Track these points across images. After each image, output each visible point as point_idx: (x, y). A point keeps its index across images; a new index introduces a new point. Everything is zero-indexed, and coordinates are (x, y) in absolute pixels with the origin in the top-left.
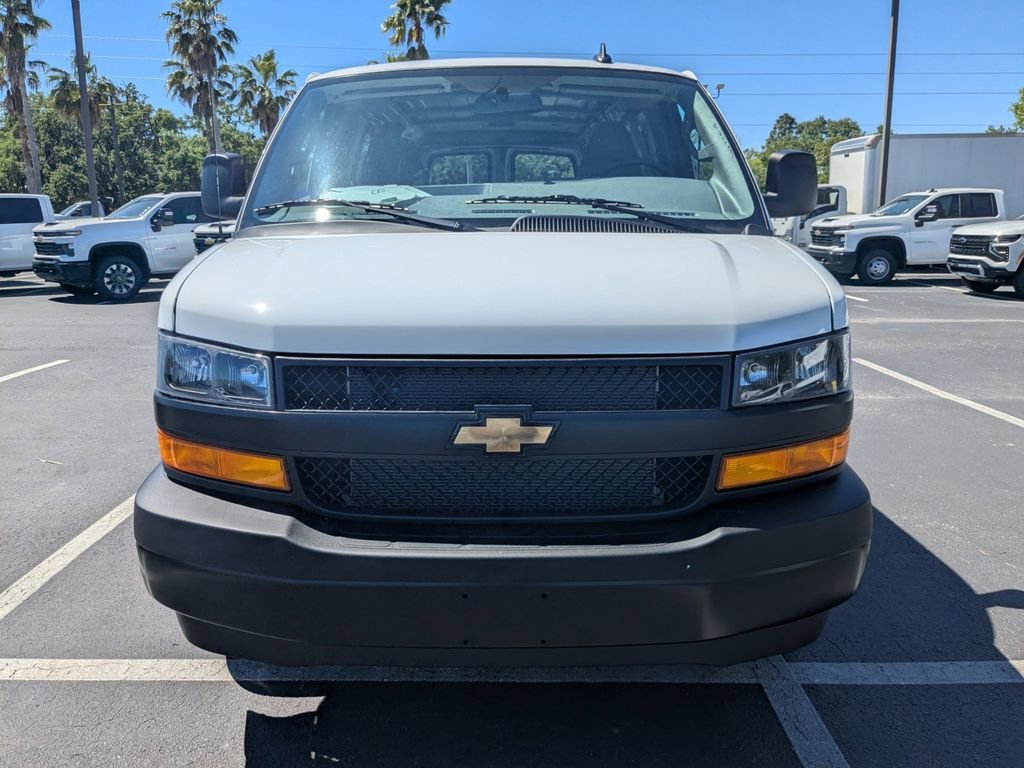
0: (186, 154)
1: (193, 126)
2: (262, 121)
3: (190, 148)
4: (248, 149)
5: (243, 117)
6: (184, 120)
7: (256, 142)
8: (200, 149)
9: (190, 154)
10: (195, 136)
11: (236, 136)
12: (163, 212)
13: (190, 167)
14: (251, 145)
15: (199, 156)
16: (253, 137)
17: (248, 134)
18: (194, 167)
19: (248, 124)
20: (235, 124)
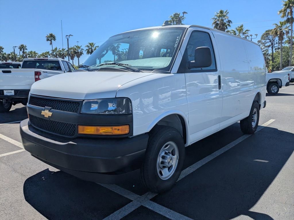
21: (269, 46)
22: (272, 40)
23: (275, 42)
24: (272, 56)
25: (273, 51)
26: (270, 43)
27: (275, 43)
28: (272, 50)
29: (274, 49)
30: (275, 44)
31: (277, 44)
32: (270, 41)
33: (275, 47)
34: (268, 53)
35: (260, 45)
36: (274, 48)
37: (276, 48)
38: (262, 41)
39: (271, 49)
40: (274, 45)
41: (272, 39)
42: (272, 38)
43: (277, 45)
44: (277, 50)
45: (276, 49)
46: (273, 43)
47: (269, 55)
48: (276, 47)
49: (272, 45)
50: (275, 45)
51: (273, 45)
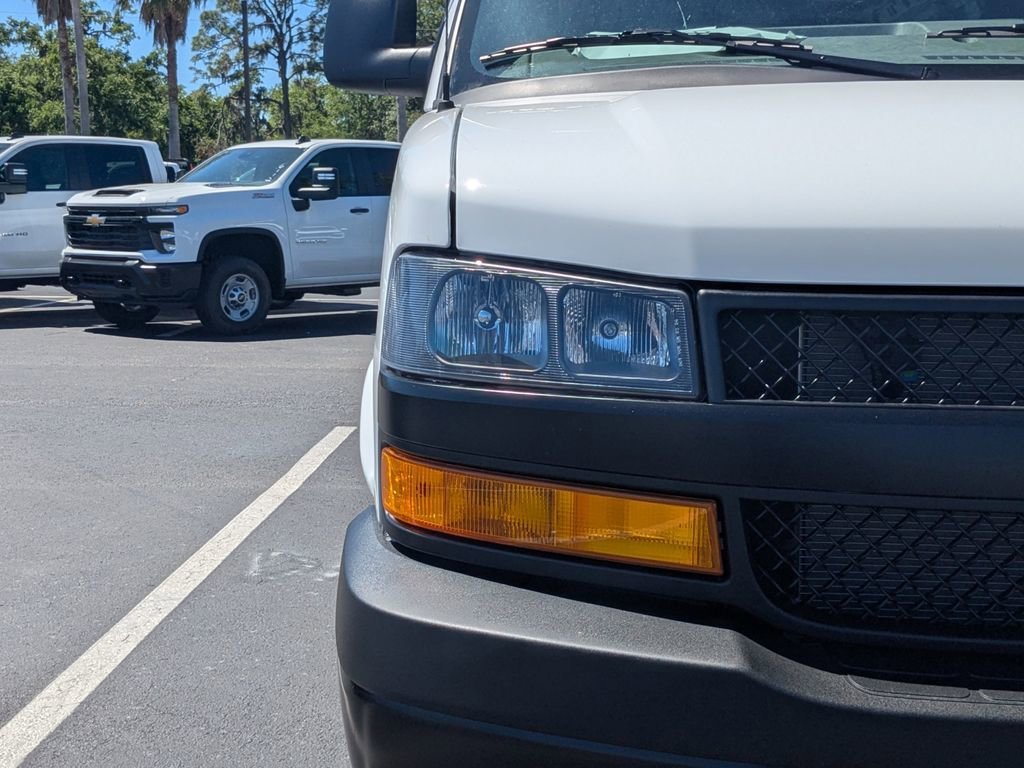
0: (8, 87)
1: (22, 39)
2: (158, 27)
3: (15, 76)
4: (119, 79)
5: (110, 25)
6: (8, 27)
7: (132, 67)
8: (33, 78)
9: (16, 86)
10: (24, 57)
11: (97, 57)
12: (10, 169)
13: (14, 110)
14: (124, 73)
15: (32, 91)
16: (127, 58)
17: (117, 54)
18: (20, 109)
19: (118, 36)
20: (97, 37)
21: (264, 51)
22: (279, 14)
23: (294, 32)
24: (285, 106)
25: (285, 82)
26: (268, 35)
27: (291, 38)
28: (283, 73)
29: (290, 66)
30: (295, 39)
31: (302, 39)
32: (269, 24)
33: (292, 57)
34: (262, 90)
35: (213, 37)
36: (288, 61)
37: (300, 61)
38: (224, 15)
39: (277, 67)
40: (289, 47)
41: (275, 13)
42: (275, 6)
43: (306, 45)
44: (305, 74)
45: (299, 70)
46: (283, 35)
47: (267, 101)
48: (300, 55)
49: (281, 46)
50: (296, 48)
51: (285, 46)
